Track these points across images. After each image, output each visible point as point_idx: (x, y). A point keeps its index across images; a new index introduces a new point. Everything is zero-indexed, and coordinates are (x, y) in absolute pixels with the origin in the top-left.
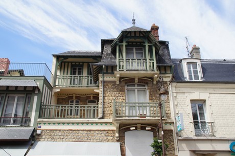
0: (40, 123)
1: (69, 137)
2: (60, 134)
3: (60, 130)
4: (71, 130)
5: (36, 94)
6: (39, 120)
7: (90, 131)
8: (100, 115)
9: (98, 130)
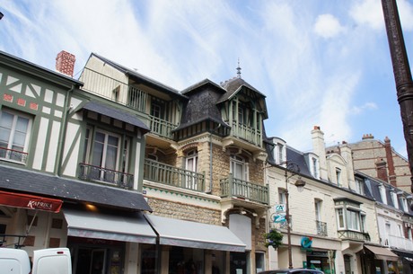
0: (145, 186)
1: (177, 213)
2: (168, 207)
3: (168, 201)
4: (180, 203)
5: (139, 141)
6: (145, 182)
7: (198, 207)
8: (207, 189)
9: (206, 208)
